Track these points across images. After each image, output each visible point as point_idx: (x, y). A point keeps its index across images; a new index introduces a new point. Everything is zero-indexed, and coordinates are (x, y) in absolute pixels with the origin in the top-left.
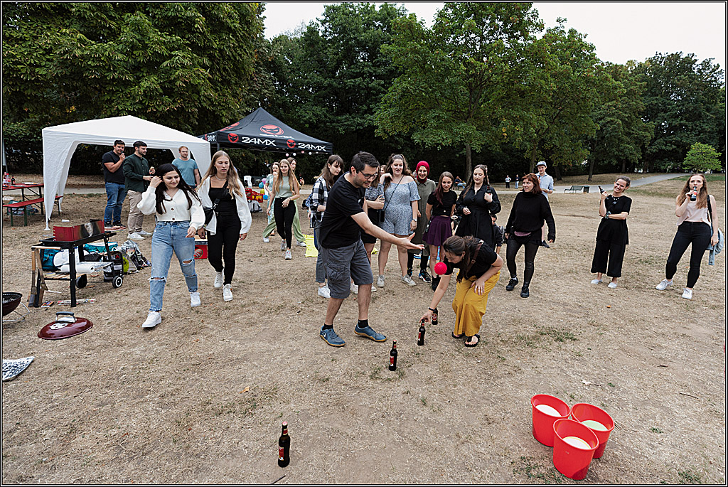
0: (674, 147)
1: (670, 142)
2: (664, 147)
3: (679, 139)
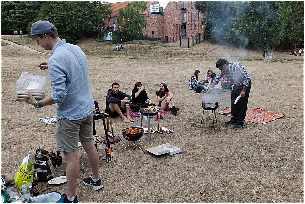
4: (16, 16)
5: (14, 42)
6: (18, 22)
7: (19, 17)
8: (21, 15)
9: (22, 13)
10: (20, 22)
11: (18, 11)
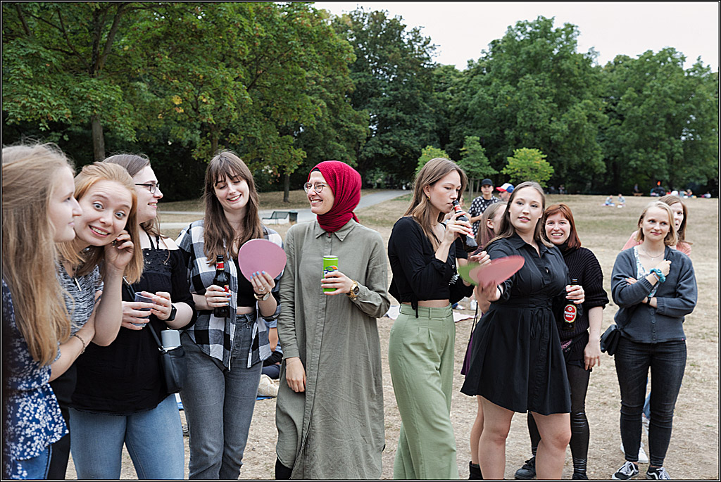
0: (393, 150)
1: (388, 142)
2: (380, 149)
3: (397, 138)
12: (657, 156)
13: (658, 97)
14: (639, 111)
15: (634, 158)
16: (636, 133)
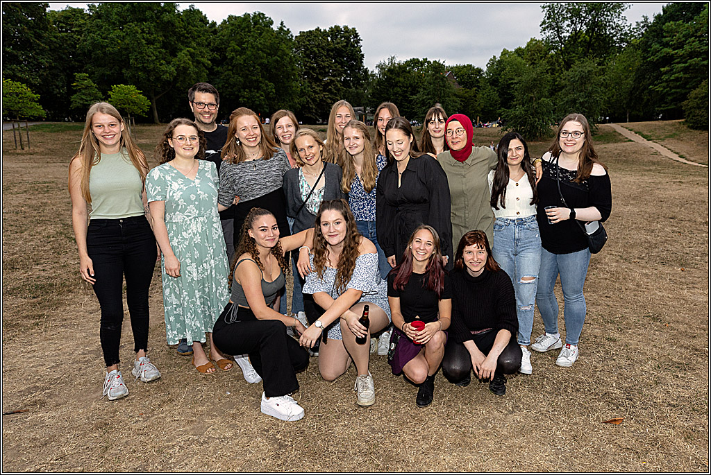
4: (672, 78)
5: (643, 136)
6: (673, 90)
7: (677, 79)
8: (681, 75)
9: (685, 70)
10: (678, 90)
11: (677, 66)
12: (258, 95)
13: (252, 50)
14: (240, 59)
15: (241, 96)
16: (241, 77)
